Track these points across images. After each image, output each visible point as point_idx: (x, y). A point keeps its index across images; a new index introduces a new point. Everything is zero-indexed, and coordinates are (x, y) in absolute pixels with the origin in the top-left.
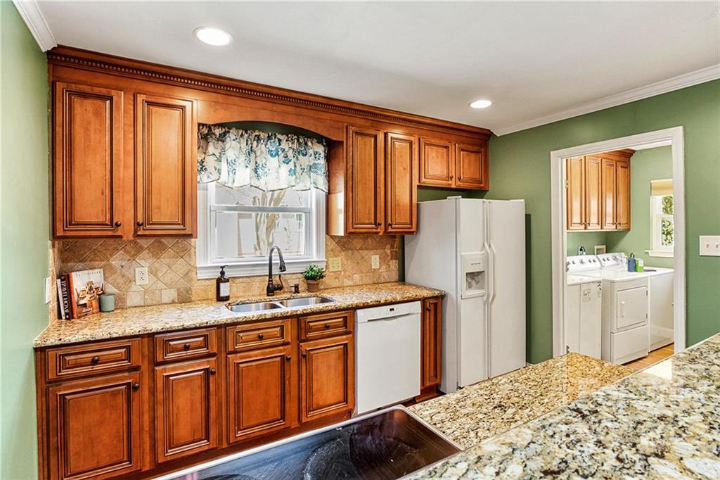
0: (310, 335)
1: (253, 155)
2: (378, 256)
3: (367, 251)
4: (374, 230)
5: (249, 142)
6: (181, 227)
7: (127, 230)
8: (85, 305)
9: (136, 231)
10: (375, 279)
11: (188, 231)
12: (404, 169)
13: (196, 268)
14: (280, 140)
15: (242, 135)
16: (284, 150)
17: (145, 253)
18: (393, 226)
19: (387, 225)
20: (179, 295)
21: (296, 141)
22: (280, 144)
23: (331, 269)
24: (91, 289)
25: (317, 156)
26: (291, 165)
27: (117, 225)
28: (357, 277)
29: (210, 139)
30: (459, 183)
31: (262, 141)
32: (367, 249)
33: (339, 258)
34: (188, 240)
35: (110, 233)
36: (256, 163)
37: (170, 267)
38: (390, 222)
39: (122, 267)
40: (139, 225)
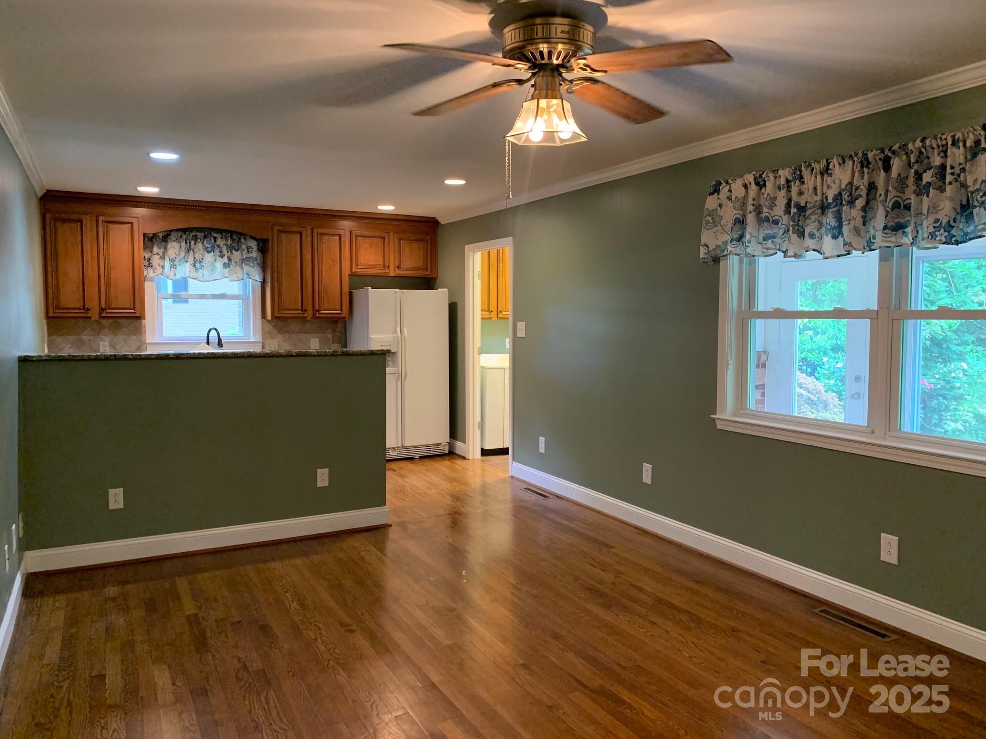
1: (191, 252)
2: (318, 340)
3: (305, 335)
4: (302, 316)
5: (188, 241)
6: (133, 311)
7: (94, 314)
9: (100, 314)
11: (138, 315)
12: (333, 260)
13: (146, 343)
14: (215, 238)
15: (181, 236)
16: (220, 245)
17: (106, 330)
18: (322, 312)
19: (315, 311)
21: (229, 238)
22: (215, 241)
25: (250, 250)
26: (225, 260)
27: (88, 309)
29: (154, 241)
30: (398, 271)
31: (199, 240)
32: (306, 333)
33: (276, 340)
34: (139, 321)
35: (83, 315)
36: (195, 258)
37: (125, 342)
38: (317, 308)
39: (90, 340)
40: (103, 309)
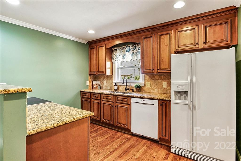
0: (118, 101)
2: (166, 83)
3: (161, 81)
4: (152, 72)
8: (95, 87)
10: (165, 92)
12: (166, 46)
13: (113, 82)
14: (130, 47)
15: (120, 48)
20: (110, 88)
21: (133, 46)
23: (146, 86)
24: (97, 84)
28: (156, 90)
31: (125, 48)
32: (161, 80)
33: (150, 82)
37: (109, 81)
38: (158, 68)
39: (103, 81)
